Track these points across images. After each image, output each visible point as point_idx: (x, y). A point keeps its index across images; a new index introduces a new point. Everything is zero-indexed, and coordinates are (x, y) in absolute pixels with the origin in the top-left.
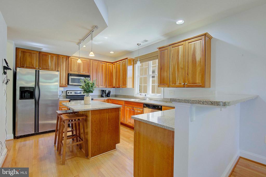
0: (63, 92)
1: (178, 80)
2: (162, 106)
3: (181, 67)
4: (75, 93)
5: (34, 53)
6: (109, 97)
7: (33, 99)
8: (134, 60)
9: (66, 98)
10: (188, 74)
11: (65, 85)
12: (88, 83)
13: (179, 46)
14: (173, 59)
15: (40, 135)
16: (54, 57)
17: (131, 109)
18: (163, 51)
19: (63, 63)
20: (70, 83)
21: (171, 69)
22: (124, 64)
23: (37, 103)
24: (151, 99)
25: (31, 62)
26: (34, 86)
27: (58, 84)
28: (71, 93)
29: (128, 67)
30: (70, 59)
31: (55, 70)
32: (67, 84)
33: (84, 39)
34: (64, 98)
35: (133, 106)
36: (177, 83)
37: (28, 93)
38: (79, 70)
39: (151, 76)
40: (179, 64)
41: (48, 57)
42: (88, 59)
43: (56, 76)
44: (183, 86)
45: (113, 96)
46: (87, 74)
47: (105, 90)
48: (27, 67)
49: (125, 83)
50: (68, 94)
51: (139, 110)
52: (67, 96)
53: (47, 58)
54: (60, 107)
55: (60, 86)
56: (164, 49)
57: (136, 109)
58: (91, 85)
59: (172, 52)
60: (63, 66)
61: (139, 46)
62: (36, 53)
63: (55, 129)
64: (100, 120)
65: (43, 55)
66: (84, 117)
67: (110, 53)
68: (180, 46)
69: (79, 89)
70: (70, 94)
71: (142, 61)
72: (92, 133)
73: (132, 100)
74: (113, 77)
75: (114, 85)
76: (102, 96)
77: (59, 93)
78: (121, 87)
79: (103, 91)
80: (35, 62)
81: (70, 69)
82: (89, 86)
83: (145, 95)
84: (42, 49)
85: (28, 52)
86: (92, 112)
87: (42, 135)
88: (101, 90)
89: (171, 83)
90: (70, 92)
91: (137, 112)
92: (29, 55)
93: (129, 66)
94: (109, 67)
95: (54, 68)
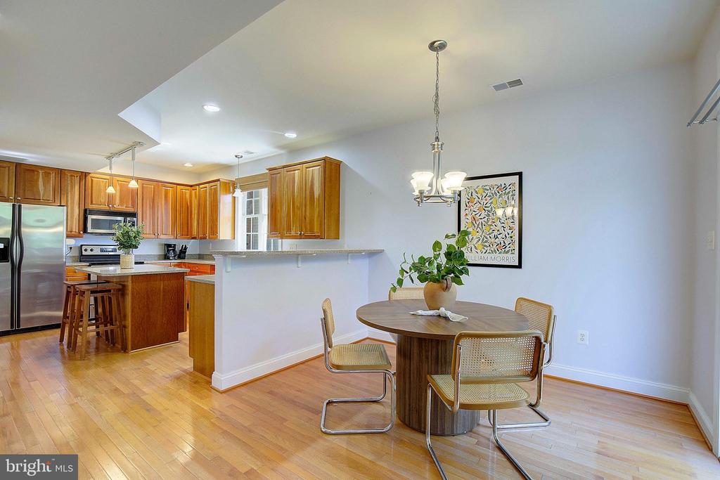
0: (71, 248)
1: (293, 227)
3: (297, 206)
4: (102, 250)
5: (5, 167)
6: (185, 258)
7: (8, 262)
8: (233, 184)
9: (81, 260)
10: (305, 218)
11: (77, 234)
13: (294, 171)
14: (287, 191)
15: (24, 334)
16: (52, 175)
18: (274, 175)
19: (72, 188)
20: (90, 230)
21: (286, 208)
22: (213, 191)
23: (16, 271)
26: (9, 237)
27: (61, 229)
28: (92, 250)
29: (222, 197)
30: (89, 178)
31: (54, 204)
32: (81, 232)
33: (119, 153)
34: (75, 261)
36: (292, 232)
38: (110, 201)
39: (266, 217)
40: (295, 199)
41: (38, 175)
44: (299, 237)
45: (192, 257)
46: (131, 210)
47: (175, 245)
49: (214, 230)
50: (84, 253)
52: (82, 258)
53: (35, 177)
55: (68, 236)
56: (276, 172)
58: (133, 235)
59: (287, 179)
60: (74, 193)
61: (240, 159)
62: (8, 167)
65: (25, 170)
67: (185, 165)
68: (296, 171)
70: (89, 253)
72: (133, 312)
74: (193, 216)
75: (195, 233)
76: (166, 257)
77: (64, 251)
78: (208, 238)
79: (169, 246)
80: (6, 186)
81: (88, 200)
86: (132, 278)
88: (165, 244)
89: (285, 232)
90: (89, 249)
93: (224, 195)
94: (182, 194)
95: (51, 198)
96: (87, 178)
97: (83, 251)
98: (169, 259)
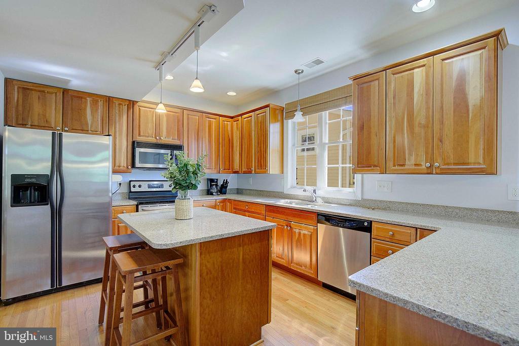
0: (120, 184)
1: (410, 154)
2: (371, 221)
3: (420, 124)
4: (149, 187)
5: (52, 93)
6: (225, 194)
7: (48, 204)
8: (282, 109)
9: (129, 198)
10: (441, 141)
11: (125, 169)
12: (186, 165)
13: (413, 69)
14: (394, 104)
15: (66, 292)
16: (100, 103)
17: (282, 226)
18: (365, 85)
19: (120, 116)
20: (138, 164)
21: (391, 128)
22: (260, 119)
23: (56, 216)
24: (327, 201)
25: (43, 115)
26: (49, 173)
27: (107, 165)
28: (140, 186)
29: (272, 126)
30: (136, 108)
31: (102, 134)
32: (130, 167)
33: (173, 51)
34: (124, 199)
35: (289, 218)
36: (407, 162)
37: (33, 191)
38: (158, 132)
39: (327, 146)
40: (415, 114)
41: (86, 102)
42: (178, 108)
43: (104, 147)
44: (425, 171)
45: (234, 192)
46: (177, 142)
47: (217, 180)
48: (33, 126)
49: (262, 164)
50: (133, 190)
51: (306, 228)
52: (131, 195)
53: (83, 106)
54: (114, 221)
55: (115, 172)
56: (370, 79)
57: (296, 226)
58: (191, 170)
59: (393, 86)
60: (122, 124)
61: (301, 75)
62: (56, 93)
63: (100, 275)
64: (222, 268)
65: (72, 97)
66: (180, 261)
67: (228, 94)
68: (415, 70)
69: (159, 176)
70: (137, 189)
71: (306, 111)
72: (201, 305)
73: (282, 203)
74: (235, 148)
75: (236, 167)
76: (209, 193)
77: (113, 188)
78: (253, 172)
79: (212, 180)
80: (54, 115)
81: (136, 132)
82: (188, 172)
83: (314, 191)
84: (69, 81)
85: (35, 90)
86: (201, 246)
87: (69, 293)
88: (208, 179)
89: (390, 164)
90: (137, 184)
91: (300, 233)
92: (39, 98)
93: (273, 123)
94: (224, 126)
95: (100, 129)
96: (135, 106)
97: (132, 188)
98: (212, 194)
